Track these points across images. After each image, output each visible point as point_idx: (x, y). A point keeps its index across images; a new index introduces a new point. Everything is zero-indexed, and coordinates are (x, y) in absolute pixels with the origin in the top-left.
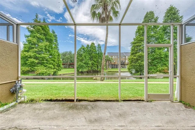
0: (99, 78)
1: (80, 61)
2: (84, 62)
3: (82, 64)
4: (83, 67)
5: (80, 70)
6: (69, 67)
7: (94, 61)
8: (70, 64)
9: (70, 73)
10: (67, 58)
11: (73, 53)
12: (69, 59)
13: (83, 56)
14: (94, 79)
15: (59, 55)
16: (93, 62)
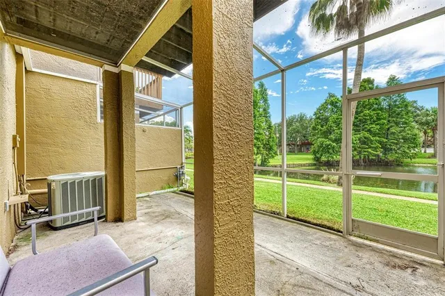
0: (336, 178)
1: (321, 134)
2: (332, 136)
3: (328, 143)
4: (331, 151)
5: (324, 159)
6: (300, 151)
7: (369, 131)
8: (302, 144)
9: (295, 163)
10: (294, 129)
11: (308, 116)
12: (298, 132)
13: (330, 123)
14: (323, 181)
15: (270, 127)
16: (367, 135)
